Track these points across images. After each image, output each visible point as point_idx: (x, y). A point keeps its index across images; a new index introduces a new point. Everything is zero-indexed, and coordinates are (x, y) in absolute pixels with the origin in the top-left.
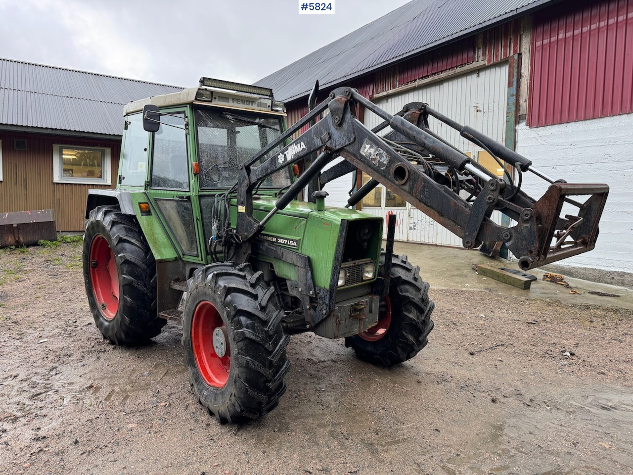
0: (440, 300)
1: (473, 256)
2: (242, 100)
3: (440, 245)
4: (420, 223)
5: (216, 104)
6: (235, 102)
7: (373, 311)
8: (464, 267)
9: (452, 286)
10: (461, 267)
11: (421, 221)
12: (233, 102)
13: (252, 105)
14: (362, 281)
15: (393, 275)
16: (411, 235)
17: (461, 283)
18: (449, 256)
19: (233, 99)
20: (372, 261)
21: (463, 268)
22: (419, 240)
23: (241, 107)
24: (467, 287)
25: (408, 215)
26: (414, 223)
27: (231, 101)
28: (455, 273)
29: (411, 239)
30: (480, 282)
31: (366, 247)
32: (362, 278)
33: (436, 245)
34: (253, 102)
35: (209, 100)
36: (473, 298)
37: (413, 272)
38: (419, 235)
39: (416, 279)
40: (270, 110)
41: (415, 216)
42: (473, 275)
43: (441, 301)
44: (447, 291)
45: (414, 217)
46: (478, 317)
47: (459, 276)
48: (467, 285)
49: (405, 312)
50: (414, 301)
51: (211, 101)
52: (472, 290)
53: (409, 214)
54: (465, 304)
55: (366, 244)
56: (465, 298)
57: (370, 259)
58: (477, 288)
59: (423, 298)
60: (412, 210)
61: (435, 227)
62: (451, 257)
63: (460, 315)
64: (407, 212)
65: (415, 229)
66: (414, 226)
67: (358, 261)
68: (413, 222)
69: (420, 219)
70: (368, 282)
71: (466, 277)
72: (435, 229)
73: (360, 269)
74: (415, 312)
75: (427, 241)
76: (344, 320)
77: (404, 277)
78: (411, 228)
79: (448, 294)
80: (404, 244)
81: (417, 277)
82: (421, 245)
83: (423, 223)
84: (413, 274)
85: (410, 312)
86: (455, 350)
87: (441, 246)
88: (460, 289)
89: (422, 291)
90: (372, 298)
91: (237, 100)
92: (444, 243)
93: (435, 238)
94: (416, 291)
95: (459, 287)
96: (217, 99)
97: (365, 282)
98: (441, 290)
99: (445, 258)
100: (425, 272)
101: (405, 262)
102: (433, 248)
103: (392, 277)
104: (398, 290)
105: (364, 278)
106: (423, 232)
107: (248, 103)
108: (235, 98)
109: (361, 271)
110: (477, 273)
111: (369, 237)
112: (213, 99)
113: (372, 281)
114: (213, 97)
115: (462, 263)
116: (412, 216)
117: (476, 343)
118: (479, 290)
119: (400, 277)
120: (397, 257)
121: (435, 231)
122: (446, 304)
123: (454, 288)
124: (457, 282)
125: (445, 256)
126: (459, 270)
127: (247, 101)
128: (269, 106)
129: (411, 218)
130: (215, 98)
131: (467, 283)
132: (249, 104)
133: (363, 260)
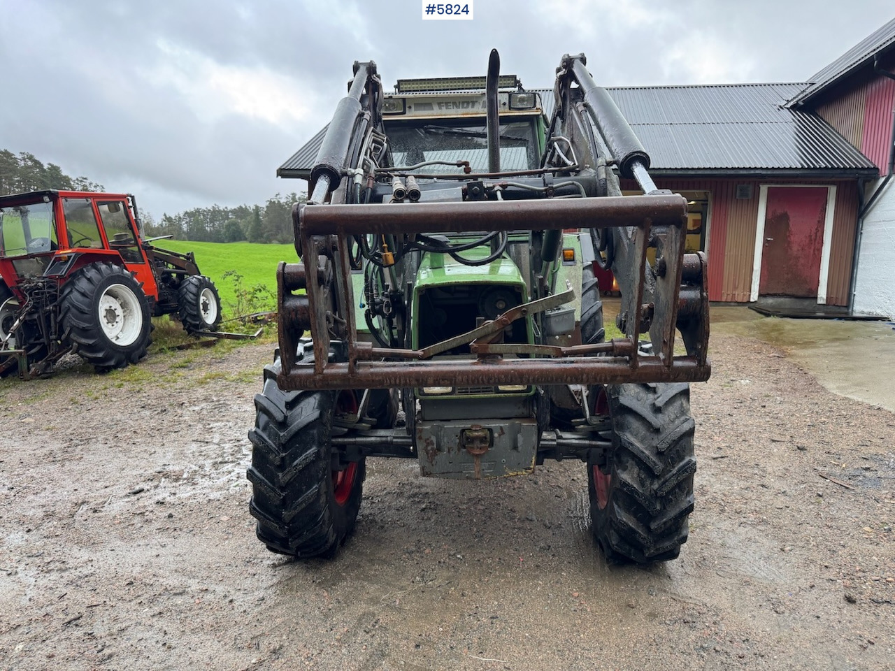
2: (454, 103)
5: (412, 115)
6: (444, 108)
12: (440, 108)
13: (473, 107)
14: (498, 391)
19: (440, 104)
23: (455, 113)
27: (436, 107)
34: (473, 103)
35: (402, 111)
40: (507, 110)
51: (404, 113)
70: (512, 395)
76: (446, 449)
91: (446, 103)
96: (413, 108)
97: (503, 395)
107: (465, 105)
108: (443, 102)
112: (407, 109)
113: (524, 394)
114: (407, 106)
127: (463, 103)
128: (504, 104)
130: (410, 107)
132: (467, 107)
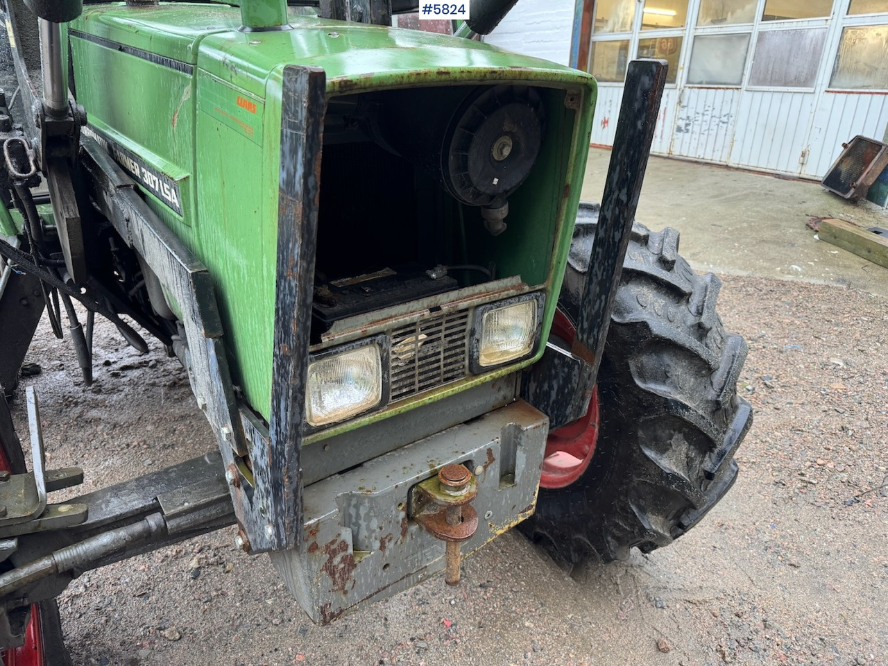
0: (731, 308)
1: (807, 196)
3: (736, 166)
4: (700, 118)
7: (517, 479)
8: (787, 221)
9: (761, 269)
10: (781, 220)
11: (703, 115)
14: (476, 369)
15: (619, 312)
16: (677, 143)
17: (782, 262)
18: (754, 193)
20: (527, 289)
21: (784, 224)
22: (692, 155)
24: (796, 273)
25: (677, 100)
26: (688, 117)
28: (767, 234)
29: (676, 152)
30: (826, 262)
31: (501, 227)
32: (474, 360)
33: (727, 167)
36: (810, 305)
37: (695, 301)
38: (694, 143)
39: (701, 331)
41: (692, 104)
42: (808, 241)
43: (735, 310)
44: (750, 281)
45: (690, 106)
46: (825, 366)
47: (777, 242)
48: (795, 267)
49: (648, 446)
50: (686, 416)
52: (806, 280)
53: (680, 98)
54: (792, 323)
55: (503, 212)
56: (791, 305)
57: (516, 280)
58: (819, 277)
59: (718, 403)
60: (687, 90)
61: (730, 127)
62: (760, 195)
63: (782, 356)
64: (677, 92)
65: (687, 131)
66: (687, 125)
67: (453, 295)
68: (685, 117)
69: (700, 110)
70: (504, 371)
71: (793, 245)
72: (729, 132)
73: (468, 327)
74: (684, 447)
75: (708, 157)
76: (377, 545)
77: (659, 327)
78: (679, 129)
79: (751, 290)
80: (662, 160)
81: (707, 325)
82: (695, 165)
83: (707, 118)
84: (693, 309)
85: (663, 449)
86: (772, 488)
87: (738, 169)
88: (778, 278)
89: (718, 378)
90: (518, 429)
92: (744, 163)
93: (726, 151)
94: (698, 374)
95: (777, 274)
97: (487, 377)
98: (734, 279)
99: (746, 196)
100: (700, 230)
101: (667, 264)
102: (720, 173)
103: (616, 319)
104: (633, 369)
105: (484, 361)
106: (703, 138)
109: (472, 333)
110: (816, 237)
111: (516, 178)
113: (524, 364)
115: (782, 211)
116: (684, 103)
117: (831, 465)
118: (821, 282)
119: (645, 325)
120: (644, 240)
121: (729, 138)
122: (746, 319)
123: (765, 274)
124: (772, 260)
125: (745, 192)
126: (776, 227)
129: (683, 107)
131: (794, 261)
133: (481, 288)
